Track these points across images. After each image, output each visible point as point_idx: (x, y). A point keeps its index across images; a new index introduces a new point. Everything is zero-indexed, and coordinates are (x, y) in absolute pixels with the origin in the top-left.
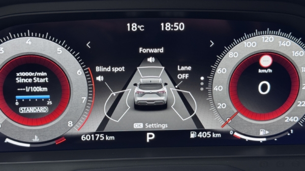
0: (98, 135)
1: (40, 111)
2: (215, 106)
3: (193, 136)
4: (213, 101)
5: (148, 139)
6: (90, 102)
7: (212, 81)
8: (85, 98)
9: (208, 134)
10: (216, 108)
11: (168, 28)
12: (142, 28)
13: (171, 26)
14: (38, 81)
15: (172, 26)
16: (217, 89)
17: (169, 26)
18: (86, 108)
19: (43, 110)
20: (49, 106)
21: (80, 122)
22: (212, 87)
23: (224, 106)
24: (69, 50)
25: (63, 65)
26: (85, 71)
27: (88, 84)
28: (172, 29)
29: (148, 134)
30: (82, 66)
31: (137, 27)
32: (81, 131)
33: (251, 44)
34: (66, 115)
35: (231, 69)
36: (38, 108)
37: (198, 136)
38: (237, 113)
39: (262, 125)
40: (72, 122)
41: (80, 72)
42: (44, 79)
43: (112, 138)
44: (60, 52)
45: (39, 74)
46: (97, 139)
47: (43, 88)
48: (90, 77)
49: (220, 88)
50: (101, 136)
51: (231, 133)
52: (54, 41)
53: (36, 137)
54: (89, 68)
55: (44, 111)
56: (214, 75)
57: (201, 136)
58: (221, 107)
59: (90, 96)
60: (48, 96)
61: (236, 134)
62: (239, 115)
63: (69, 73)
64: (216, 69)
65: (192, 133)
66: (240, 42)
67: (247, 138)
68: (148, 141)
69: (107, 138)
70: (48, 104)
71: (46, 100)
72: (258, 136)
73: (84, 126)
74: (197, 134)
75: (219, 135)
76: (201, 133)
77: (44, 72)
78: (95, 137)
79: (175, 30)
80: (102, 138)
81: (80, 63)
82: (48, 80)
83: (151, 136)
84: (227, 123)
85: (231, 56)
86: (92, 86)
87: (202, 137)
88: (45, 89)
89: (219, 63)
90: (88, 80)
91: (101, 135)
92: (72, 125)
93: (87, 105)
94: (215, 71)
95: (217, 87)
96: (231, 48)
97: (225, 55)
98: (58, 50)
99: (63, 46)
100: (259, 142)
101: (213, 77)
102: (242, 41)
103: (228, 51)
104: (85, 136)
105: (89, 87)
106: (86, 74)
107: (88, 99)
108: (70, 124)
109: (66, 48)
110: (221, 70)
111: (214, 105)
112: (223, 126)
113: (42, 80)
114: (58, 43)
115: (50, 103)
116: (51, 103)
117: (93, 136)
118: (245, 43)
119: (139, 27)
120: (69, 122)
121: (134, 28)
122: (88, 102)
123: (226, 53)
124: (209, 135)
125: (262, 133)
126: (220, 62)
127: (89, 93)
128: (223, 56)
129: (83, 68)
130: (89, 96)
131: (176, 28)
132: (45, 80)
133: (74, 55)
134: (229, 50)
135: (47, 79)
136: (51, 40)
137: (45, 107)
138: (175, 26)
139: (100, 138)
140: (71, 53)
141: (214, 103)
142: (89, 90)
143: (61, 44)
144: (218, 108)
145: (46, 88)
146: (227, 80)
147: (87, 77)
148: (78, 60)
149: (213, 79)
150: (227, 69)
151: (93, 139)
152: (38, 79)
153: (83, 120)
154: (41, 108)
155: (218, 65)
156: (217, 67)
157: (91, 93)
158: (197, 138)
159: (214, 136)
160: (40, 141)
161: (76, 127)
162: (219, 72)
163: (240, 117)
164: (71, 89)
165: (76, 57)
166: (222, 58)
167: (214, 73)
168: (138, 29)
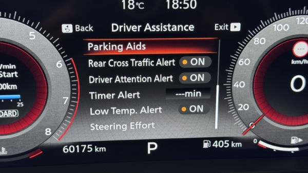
0: (85, 146)
1: (8, 116)
2: (235, 108)
3: (206, 145)
4: (233, 101)
5: (149, 150)
6: (73, 104)
7: (232, 75)
8: (67, 98)
9: (225, 143)
10: (236, 110)
11: (175, 6)
12: (141, 6)
13: (179, 3)
14: (5, 76)
15: (181, 3)
16: (237, 86)
17: (177, 4)
18: (68, 111)
19: (11, 113)
20: (20, 109)
21: (61, 130)
22: (231, 83)
23: (246, 107)
24: (45, 35)
25: (37, 55)
26: (66, 63)
27: (71, 79)
28: (181, 8)
29: (149, 144)
30: (62, 56)
31: (135, 4)
32: (62, 141)
33: (283, 28)
34: (43, 121)
35: (256, 60)
36: (6, 112)
37: (213, 145)
38: (263, 116)
39: (294, 131)
40: (50, 130)
41: (60, 64)
42: (12, 74)
43: (103, 149)
44: (32, 37)
45: (6, 67)
46: (83, 151)
47: (12, 86)
48: (73, 70)
49: (242, 84)
50: (88, 148)
51: (255, 141)
52: (25, 23)
53: (3, 149)
54: (71, 59)
55: (14, 116)
56: (234, 68)
57: (216, 146)
58: (242, 108)
59: (74, 95)
60: (18, 96)
61: (261, 143)
62: (265, 118)
63: (45, 65)
64: (237, 60)
65: (206, 142)
66: (268, 24)
67: (275, 148)
68: (149, 152)
69: (96, 150)
70: (18, 106)
71: (16, 101)
72: (289, 145)
73: (66, 135)
74: (212, 144)
75: (239, 144)
76: (216, 142)
77: (12, 64)
78: (81, 148)
79: (184, 8)
80: (90, 150)
81: (60, 52)
82: (17, 75)
83: (152, 146)
84: (249, 129)
85: (256, 42)
86: (76, 83)
87: (218, 147)
88: (14, 87)
89: (240, 52)
90: (70, 75)
91: (89, 145)
92: (50, 133)
93: (70, 107)
94: (236, 62)
95: (238, 84)
96: (257, 33)
97: (249, 41)
98: (30, 35)
99: (38, 30)
100: (290, 152)
101: (233, 70)
102: (271, 23)
103: (253, 37)
104: (68, 148)
105: (72, 83)
106: (68, 67)
107: (71, 99)
108: (48, 132)
109: (41, 32)
110: (244, 61)
111: (234, 106)
112: (245, 133)
113: (10, 75)
114: (29, 25)
115: (20, 104)
116: (23, 105)
117: (78, 146)
118: (275, 25)
119: (137, 4)
120: (46, 130)
121: (131, 6)
122: (71, 103)
123: (251, 39)
124: (226, 145)
125: (293, 141)
126: (242, 50)
127: (72, 91)
128: (247, 43)
129: (64, 59)
130: (72, 95)
131: (186, 6)
132: (14, 75)
133: (52, 41)
134: (255, 35)
135: (16, 73)
136: (21, 21)
137: (14, 111)
138: (185, 3)
139: (87, 149)
140: (48, 38)
141: (233, 103)
142: (72, 87)
143: (33, 27)
144: (239, 109)
145: (16, 85)
146: (250, 73)
147: (69, 71)
148: (57, 48)
149: (233, 73)
150: (251, 60)
151: (78, 151)
152: (4, 73)
153: (64, 127)
154: (9, 111)
155: (239, 55)
156: (238, 57)
157: (74, 91)
158: (212, 148)
159: (233, 145)
160: (9, 155)
161: (56, 136)
162: (241, 63)
163: (266, 122)
164: (49, 86)
165: (55, 45)
166: (245, 45)
167: (235, 65)
168: (136, 7)
